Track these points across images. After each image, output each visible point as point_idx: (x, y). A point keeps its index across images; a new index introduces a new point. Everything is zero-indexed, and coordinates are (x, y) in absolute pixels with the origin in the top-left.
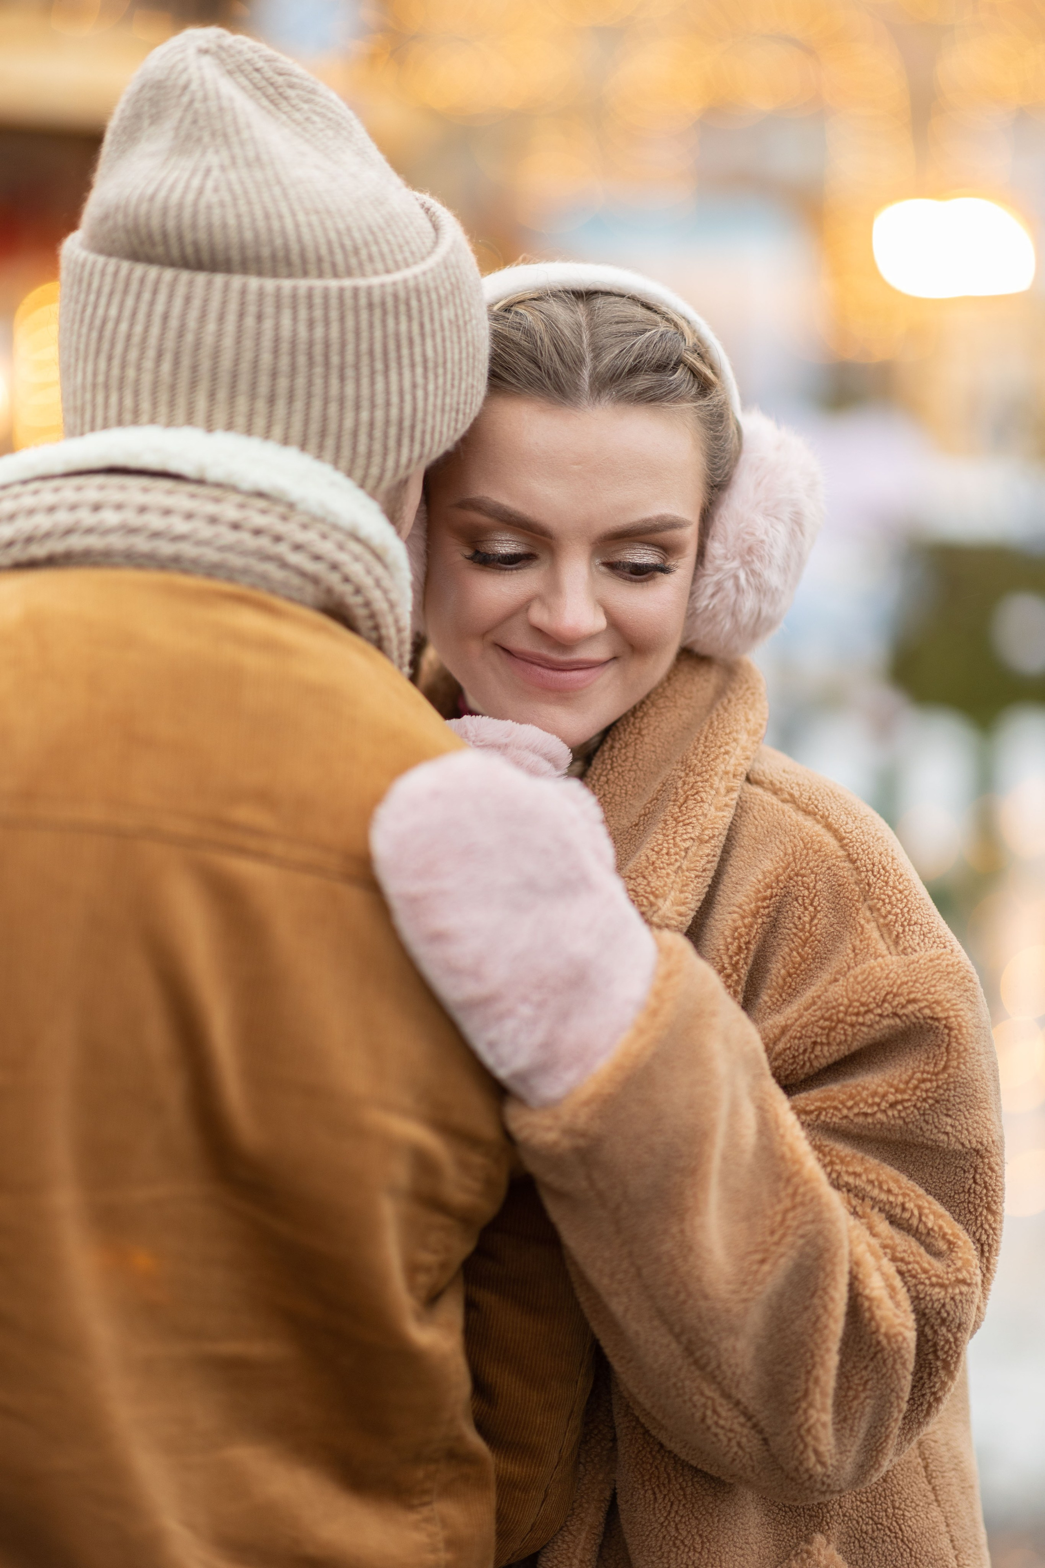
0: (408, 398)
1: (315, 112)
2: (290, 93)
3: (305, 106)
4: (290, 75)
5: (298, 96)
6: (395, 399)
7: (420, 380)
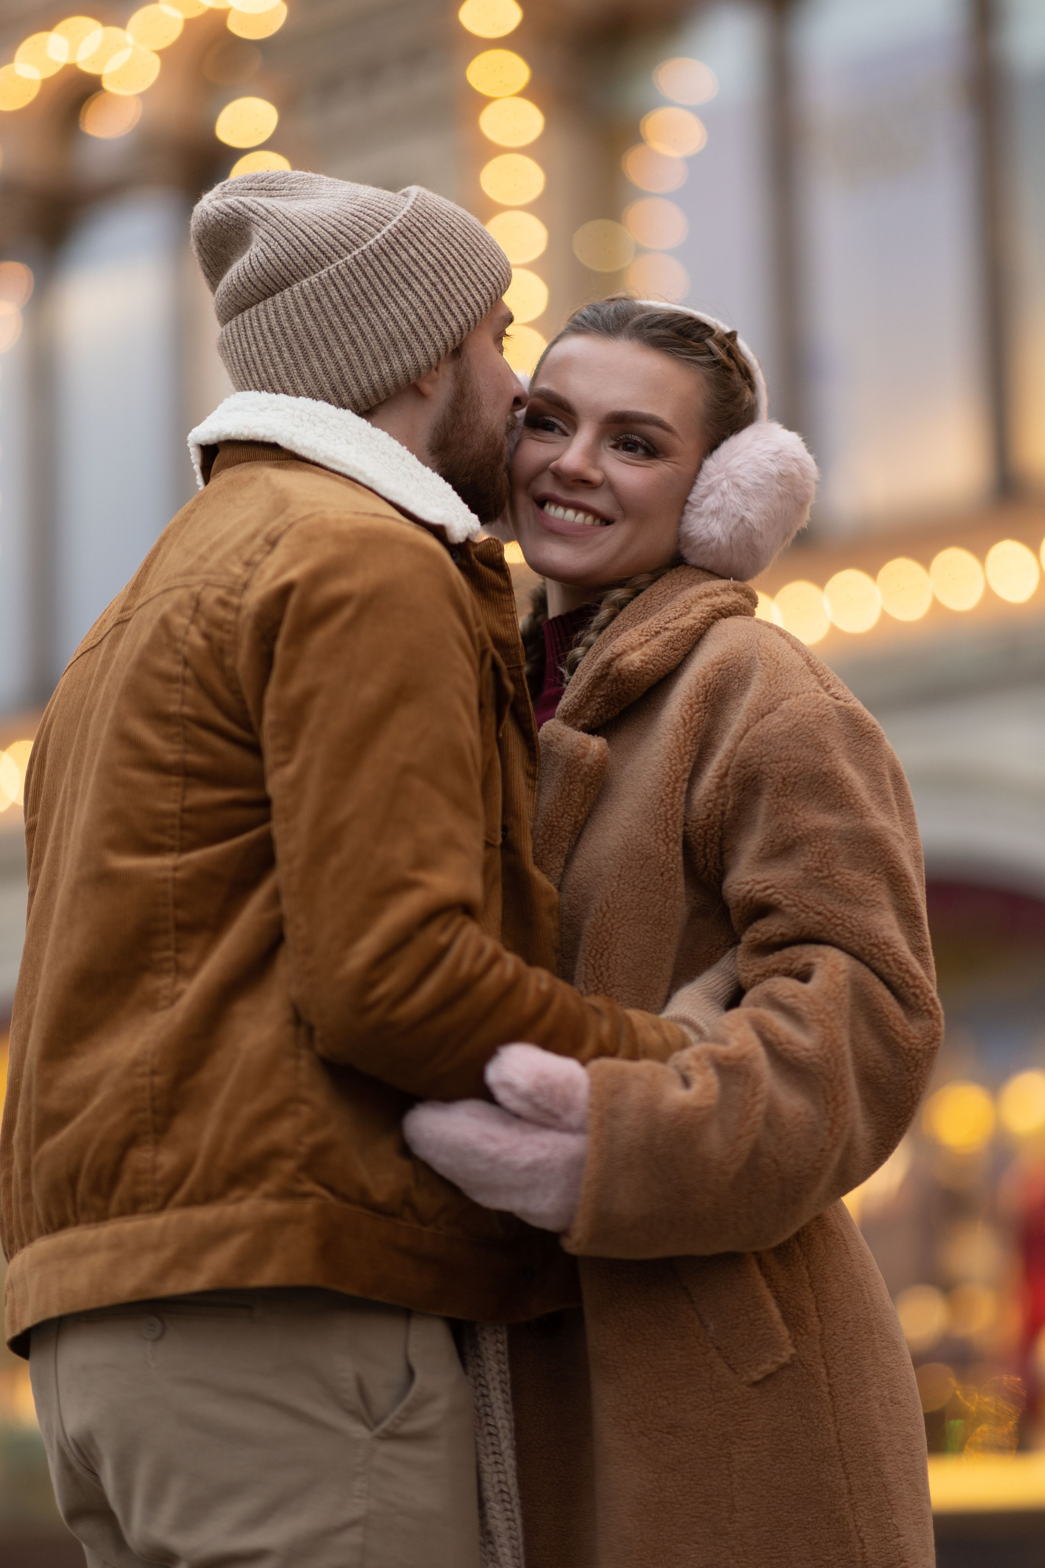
0: (434, 293)
1: (292, 182)
2: (274, 184)
3: (285, 184)
4: (268, 178)
5: (278, 183)
6: (426, 298)
7: (435, 279)
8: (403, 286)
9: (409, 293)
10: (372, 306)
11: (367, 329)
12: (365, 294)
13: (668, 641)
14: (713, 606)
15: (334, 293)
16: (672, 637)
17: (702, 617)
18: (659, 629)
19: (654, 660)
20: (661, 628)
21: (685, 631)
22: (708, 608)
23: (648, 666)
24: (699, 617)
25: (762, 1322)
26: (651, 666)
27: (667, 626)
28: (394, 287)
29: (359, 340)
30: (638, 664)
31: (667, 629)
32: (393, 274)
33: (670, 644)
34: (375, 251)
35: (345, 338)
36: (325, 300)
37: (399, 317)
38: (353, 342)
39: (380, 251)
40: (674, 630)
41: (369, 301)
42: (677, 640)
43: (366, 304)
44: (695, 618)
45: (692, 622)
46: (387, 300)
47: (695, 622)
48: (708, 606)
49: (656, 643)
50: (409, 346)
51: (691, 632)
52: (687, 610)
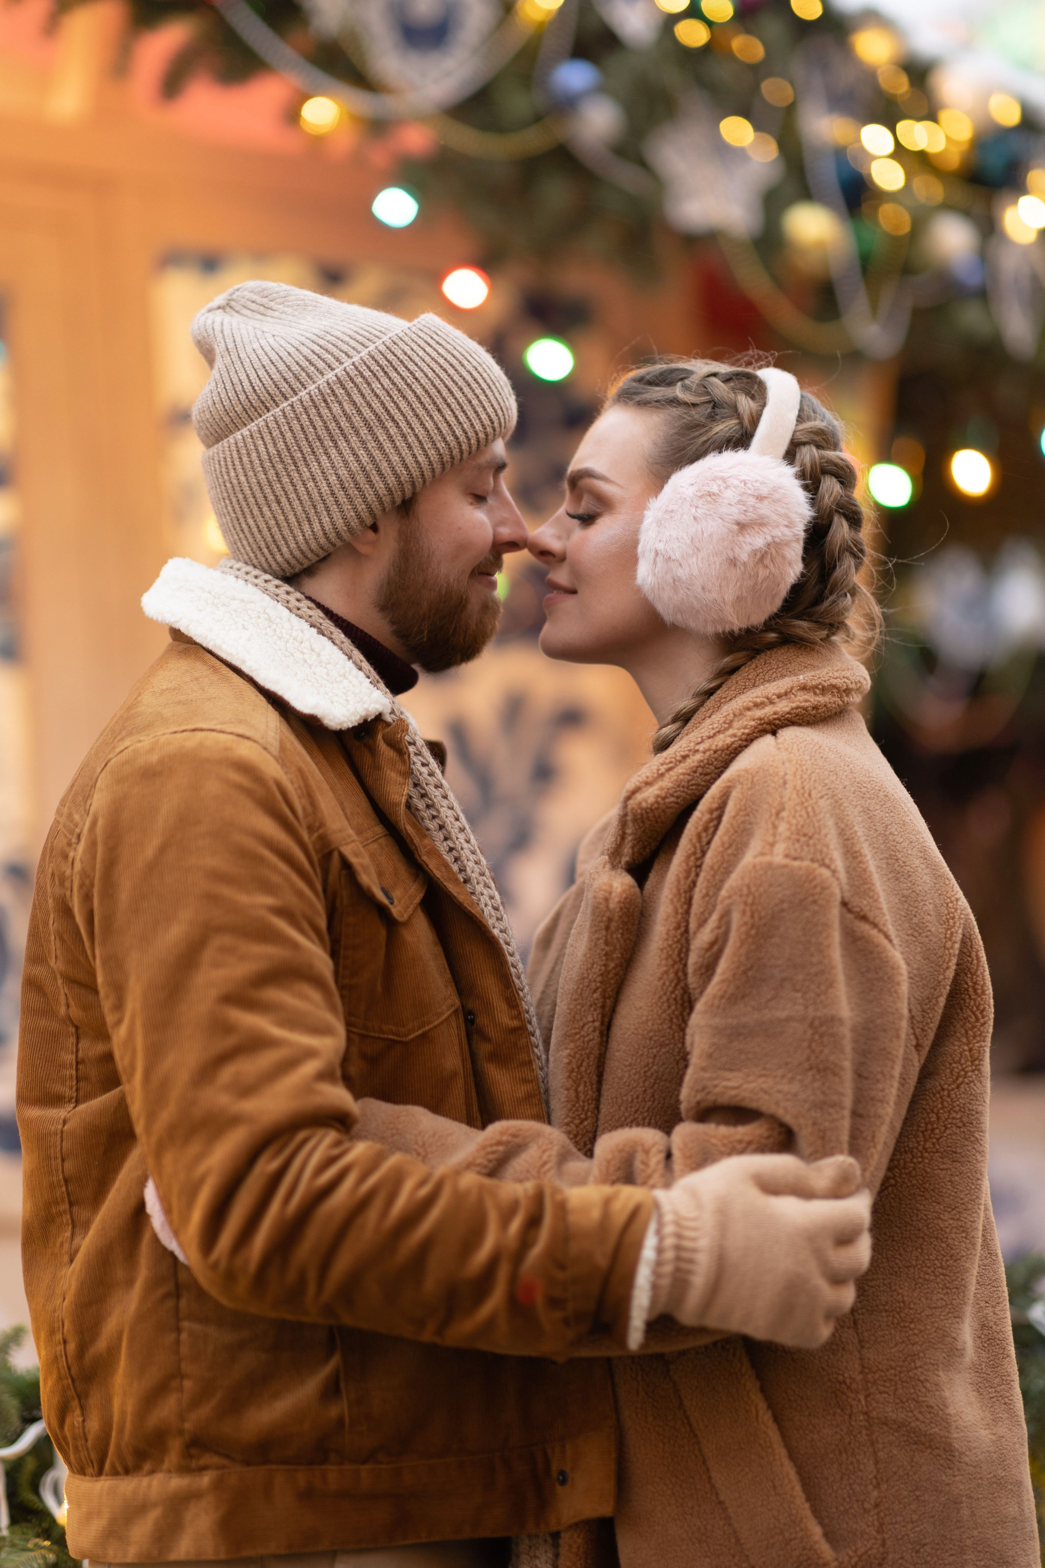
8: (328, 443)
9: (333, 452)
10: (295, 464)
11: (290, 488)
12: (289, 450)
13: (697, 767)
14: (760, 719)
15: (262, 448)
16: (702, 761)
17: (743, 734)
18: (687, 753)
19: (676, 792)
20: (690, 750)
21: (719, 752)
22: (753, 723)
23: (667, 800)
24: (739, 734)
25: (797, 1541)
26: (672, 799)
27: (697, 747)
28: (318, 444)
29: (283, 500)
30: (651, 800)
31: (697, 751)
32: (319, 429)
33: (700, 770)
34: (305, 403)
35: (271, 497)
36: (254, 455)
37: (319, 477)
38: (279, 502)
39: (310, 404)
40: (704, 752)
41: (292, 457)
42: (708, 763)
43: (290, 461)
44: (735, 735)
45: (729, 740)
46: (310, 458)
47: (733, 739)
48: (754, 720)
49: (681, 771)
50: (327, 509)
51: (728, 752)
52: (726, 726)
